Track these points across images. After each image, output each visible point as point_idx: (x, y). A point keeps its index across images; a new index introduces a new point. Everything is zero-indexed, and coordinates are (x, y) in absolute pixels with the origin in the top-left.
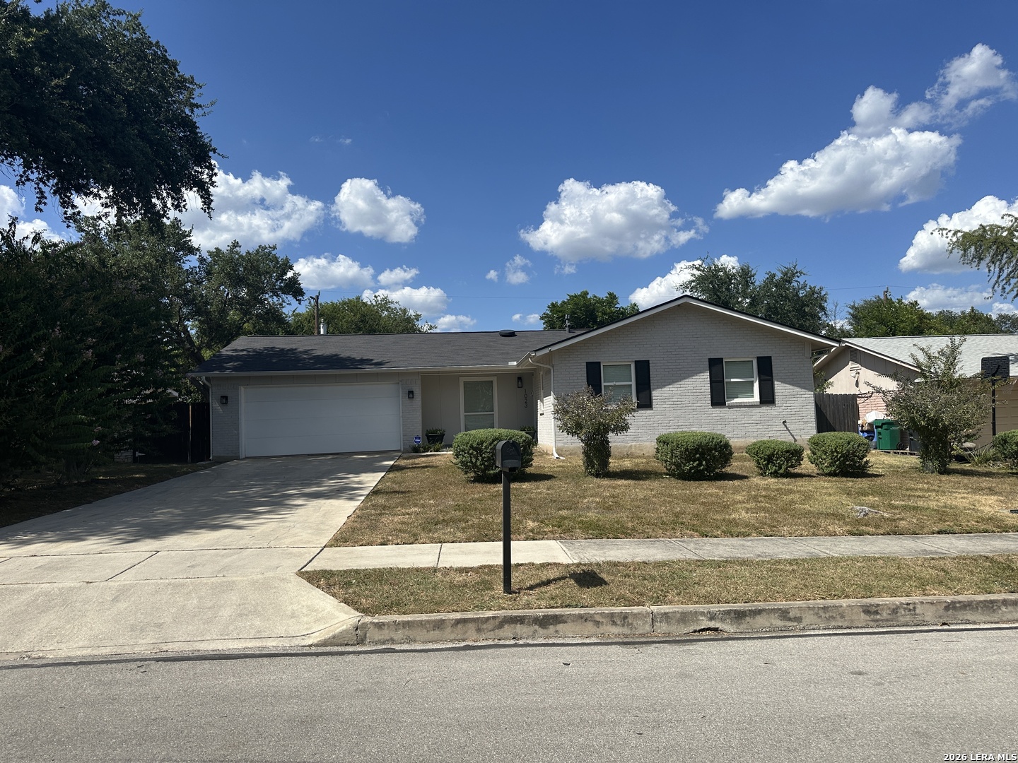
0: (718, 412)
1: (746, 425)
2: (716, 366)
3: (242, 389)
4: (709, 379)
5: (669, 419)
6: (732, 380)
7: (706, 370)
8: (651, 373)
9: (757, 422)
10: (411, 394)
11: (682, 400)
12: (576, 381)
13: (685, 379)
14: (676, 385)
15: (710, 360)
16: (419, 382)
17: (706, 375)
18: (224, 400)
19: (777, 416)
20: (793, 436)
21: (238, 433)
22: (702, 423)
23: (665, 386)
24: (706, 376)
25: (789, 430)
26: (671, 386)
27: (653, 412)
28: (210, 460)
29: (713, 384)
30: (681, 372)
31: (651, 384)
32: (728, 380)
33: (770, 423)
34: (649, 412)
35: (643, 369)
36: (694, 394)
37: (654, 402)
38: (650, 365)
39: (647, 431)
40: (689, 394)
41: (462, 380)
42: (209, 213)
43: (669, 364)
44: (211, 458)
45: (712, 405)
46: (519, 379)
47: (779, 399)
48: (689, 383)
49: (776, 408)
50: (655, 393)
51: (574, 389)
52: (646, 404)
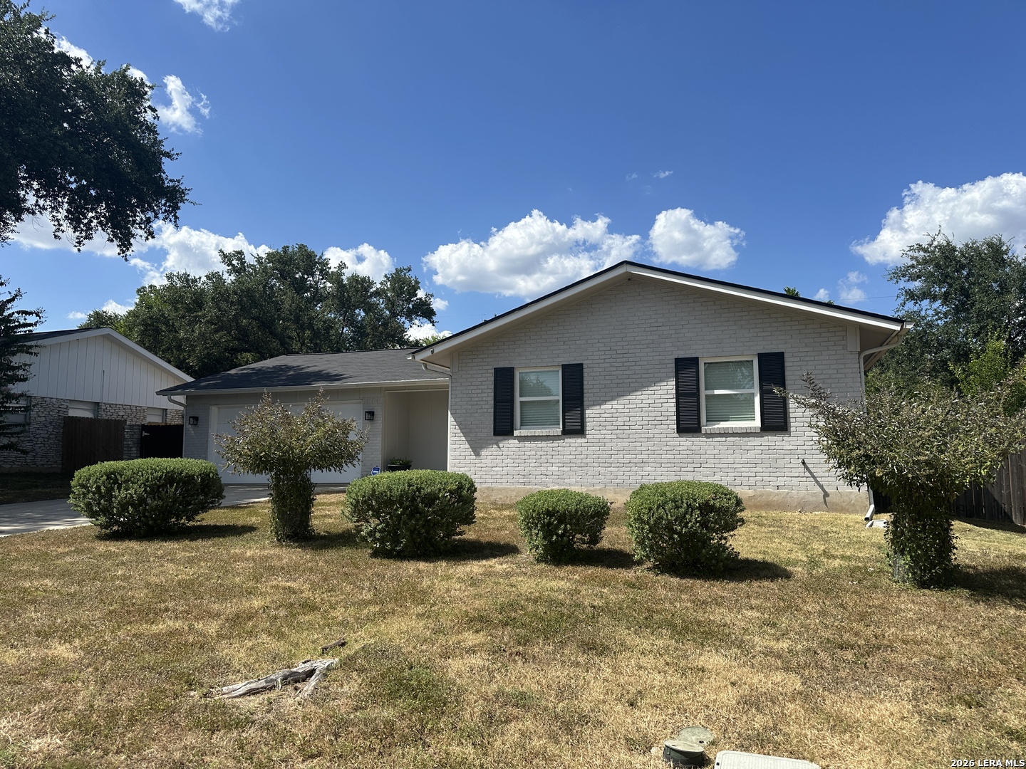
0: (687, 442)
1: (735, 465)
2: (685, 368)
4: (674, 391)
5: (610, 452)
6: (717, 392)
7: (670, 377)
8: (585, 383)
9: (756, 461)
10: (369, 414)
11: (631, 423)
12: (479, 395)
13: (636, 391)
14: (622, 400)
15: (678, 361)
17: (672, 383)
18: (194, 421)
19: (791, 452)
20: (822, 487)
22: (662, 461)
23: (605, 402)
24: (669, 386)
25: (813, 477)
26: (615, 402)
27: (583, 440)
29: (681, 398)
30: (630, 380)
31: (585, 399)
32: (709, 392)
33: (780, 463)
34: (580, 441)
35: (573, 377)
36: (651, 414)
37: (589, 426)
38: (584, 370)
39: (576, 469)
40: (643, 414)
43: (612, 369)
45: (678, 432)
47: (797, 424)
48: (642, 397)
49: (790, 439)
50: (589, 413)
51: (477, 407)
52: (576, 429)
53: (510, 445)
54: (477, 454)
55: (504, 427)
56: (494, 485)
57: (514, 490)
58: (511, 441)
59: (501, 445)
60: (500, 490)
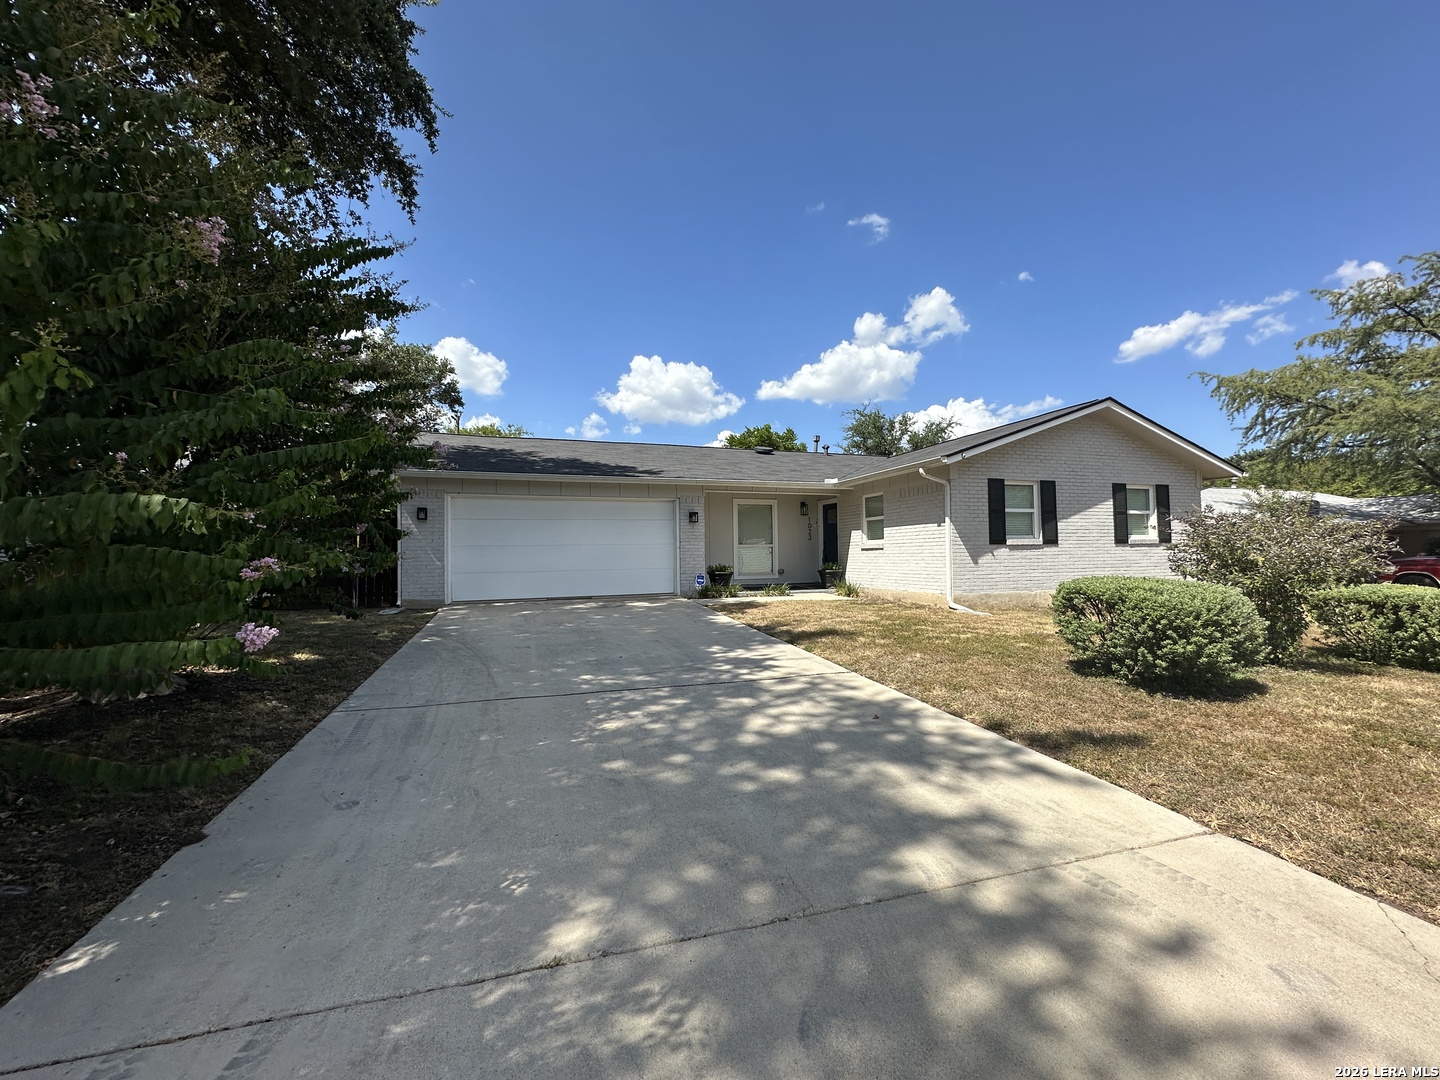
0: (1121, 551)
2: (1119, 490)
3: (448, 499)
4: (1113, 510)
5: (1074, 559)
6: (1135, 512)
7: (1110, 499)
8: (1057, 498)
9: (1155, 565)
10: (692, 516)
11: (1087, 535)
12: (976, 504)
13: (1089, 506)
14: (1081, 514)
15: (1114, 485)
16: (702, 501)
17: (1111, 503)
18: (422, 514)
21: (443, 566)
22: (1106, 566)
23: (1070, 516)
24: (1109, 505)
26: (1077, 516)
27: (1059, 549)
28: (398, 606)
29: (1116, 516)
30: (1086, 499)
31: (1057, 512)
32: (1132, 512)
34: (1056, 549)
35: (1047, 492)
36: (1098, 527)
37: (1060, 537)
38: (1055, 487)
39: (1052, 574)
40: (1094, 527)
41: (736, 502)
42: (410, 212)
43: (1074, 488)
44: (399, 603)
45: (1116, 543)
46: (803, 504)
48: (1093, 513)
50: (1061, 525)
51: (974, 515)
52: (1051, 539)
53: (1002, 552)
54: (976, 562)
55: (998, 538)
56: (989, 592)
57: (1006, 596)
58: (1003, 550)
59: (995, 554)
60: (996, 596)
